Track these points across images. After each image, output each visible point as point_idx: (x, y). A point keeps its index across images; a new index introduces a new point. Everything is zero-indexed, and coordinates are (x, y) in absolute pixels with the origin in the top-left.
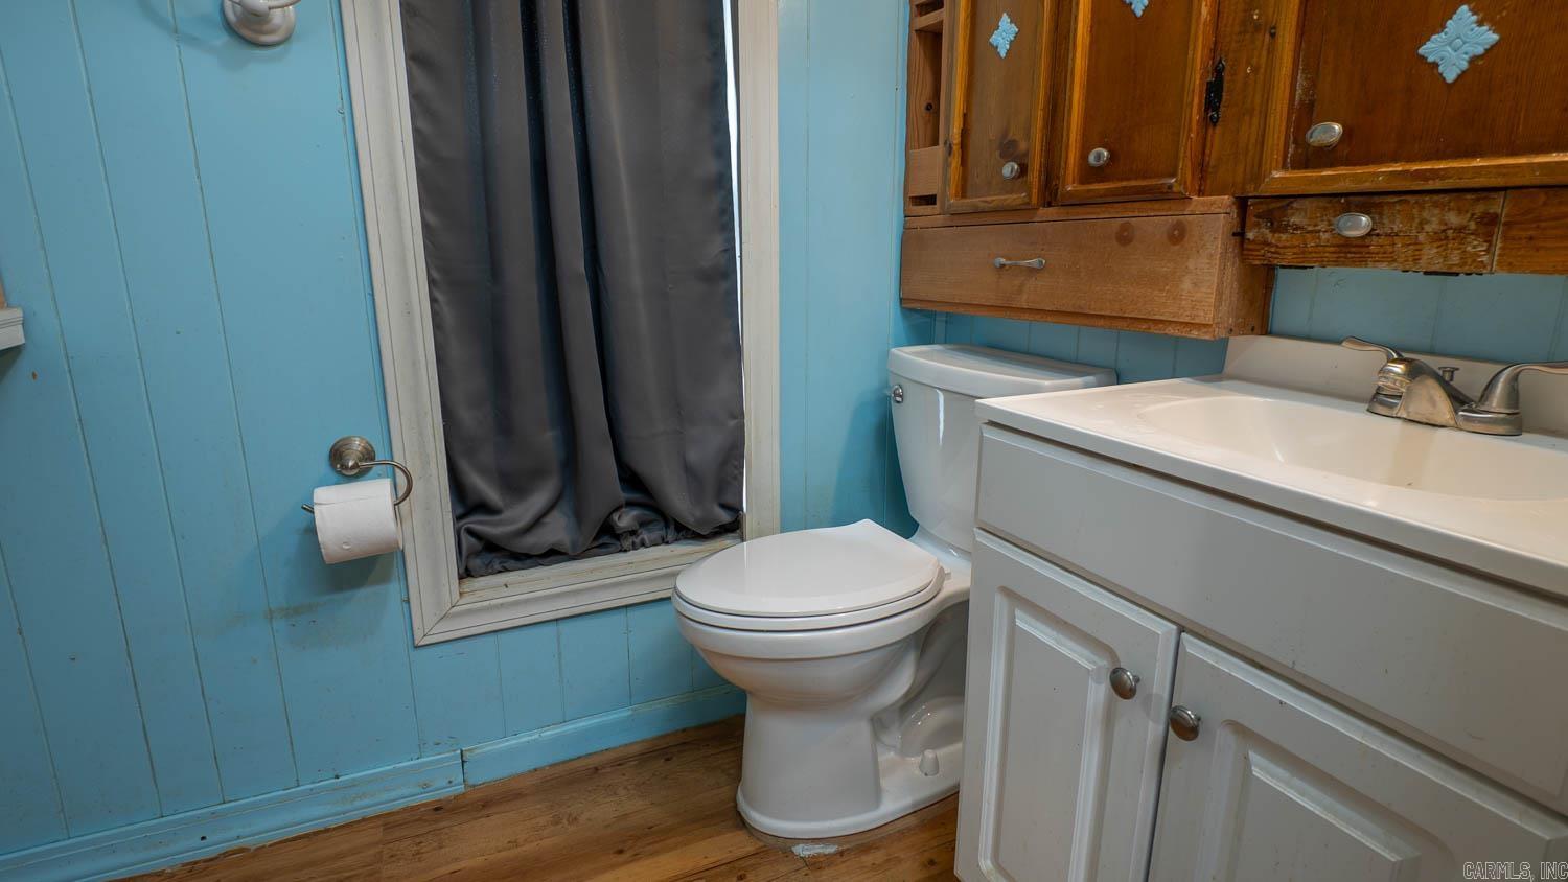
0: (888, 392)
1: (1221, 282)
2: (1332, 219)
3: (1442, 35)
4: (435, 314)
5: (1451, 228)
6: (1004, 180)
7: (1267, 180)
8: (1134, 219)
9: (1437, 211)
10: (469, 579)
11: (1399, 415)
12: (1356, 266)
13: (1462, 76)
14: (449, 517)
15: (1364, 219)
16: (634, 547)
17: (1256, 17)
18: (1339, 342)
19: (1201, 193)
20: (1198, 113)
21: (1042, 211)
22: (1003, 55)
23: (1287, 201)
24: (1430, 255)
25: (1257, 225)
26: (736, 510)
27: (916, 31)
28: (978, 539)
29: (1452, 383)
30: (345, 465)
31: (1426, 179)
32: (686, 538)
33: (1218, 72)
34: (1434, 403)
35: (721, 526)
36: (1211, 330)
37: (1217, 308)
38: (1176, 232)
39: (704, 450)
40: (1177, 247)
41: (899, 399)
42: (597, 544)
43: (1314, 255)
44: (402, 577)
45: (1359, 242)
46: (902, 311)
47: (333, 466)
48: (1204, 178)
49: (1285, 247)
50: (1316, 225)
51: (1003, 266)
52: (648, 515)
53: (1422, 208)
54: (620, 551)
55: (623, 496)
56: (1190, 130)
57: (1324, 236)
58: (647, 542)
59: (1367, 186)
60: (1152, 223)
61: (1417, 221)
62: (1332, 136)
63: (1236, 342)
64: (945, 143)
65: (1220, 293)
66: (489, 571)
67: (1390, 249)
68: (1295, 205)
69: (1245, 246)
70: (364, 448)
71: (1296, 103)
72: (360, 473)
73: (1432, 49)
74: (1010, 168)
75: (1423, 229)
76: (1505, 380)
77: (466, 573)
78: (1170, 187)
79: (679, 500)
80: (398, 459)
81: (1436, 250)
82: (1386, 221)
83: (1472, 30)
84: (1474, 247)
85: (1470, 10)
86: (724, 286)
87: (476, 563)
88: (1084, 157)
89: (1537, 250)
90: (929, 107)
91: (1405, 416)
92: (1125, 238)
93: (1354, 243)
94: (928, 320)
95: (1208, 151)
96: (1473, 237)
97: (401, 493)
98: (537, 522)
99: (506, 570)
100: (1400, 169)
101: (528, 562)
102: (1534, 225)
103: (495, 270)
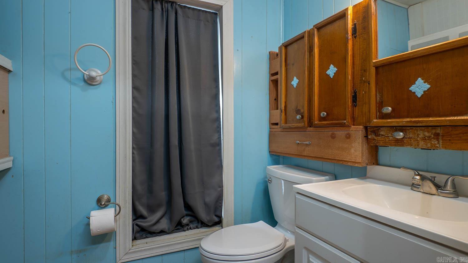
0: (267, 180)
1: (362, 150)
2: (392, 133)
3: (415, 85)
4: (133, 157)
5: (426, 137)
6: (298, 120)
7: (372, 122)
8: (335, 132)
9: (422, 132)
10: (135, 240)
11: (420, 191)
12: (401, 146)
13: (422, 96)
14: (131, 220)
15: (401, 134)
16: (188, 230)
17: (364, 79)
18: (399, 168)
19: (354, 125)
20: (351, 103)
21: (309, 128)
22: (295, 87)
23: (378, 128)
24: (422, 143)
25: (371, 134)
26: (220, 217)
27: (271, 80)
28: (296, 230)
29: (435, 181)
30: (101, 204)
31: (417, 123)
32: (204, 227)
33: (355, 93)
34: (431, 188)
35: (215, 222)
36: (361, 164)
37: (362, 157)
38: (348, 136)
39: (210, 198)
40: (348, 140)
41: (270, 182)
42: (176, 228)
43: (388, 143)
44: (115, 240)
45: (401, 140)
46: (269, 155)
47: (97, 204)
48: (354, 121)
49: (380, 141)
50: (388, 135)
51: (299, 143)
52: (193, 219)
53: (417, 131)
54: (183, 231)
55: (185, 212)
56: (349, 108)
57: (391, 138)
58: (192, 228)
59: (401, 124)
60: (341, 133)
61: (416, 134)
62: (389, 111)
63: (369, 167)
64: (280, 109)
65: (362, 153)
66: (142, 238)
67: (410, 142)
68: (381, 129)
69: (368, 140)
70: (108, 198)
71: (378, 102)
72: (105, 206)
73: (413, 88)
74: (298, 117)
75: (418, 136)
76: (451, 181)
77: (135, 239)
78: (345, 123)
79: (203, 215)
80: (117, 202)
81: (423, 143)
82: (408, 134)
83: (423, 84)
84: (434, 142)
85: (421, 79)
86: (218, 148)
87: (138, 235)
88: (319, 114)
89: (452, 143)
90: (275, 99)
91: (422, 191)
92: (333, 137)
93: (400, 140)
94: (277, 157)
95: (354, 114)
96: (433, 139)
97: (117, 212)
98: (158, 222)
99: (147, 237)
100: (409, 120)
101: (154, 235)
102: (450, 136)
103: (152, 144)
